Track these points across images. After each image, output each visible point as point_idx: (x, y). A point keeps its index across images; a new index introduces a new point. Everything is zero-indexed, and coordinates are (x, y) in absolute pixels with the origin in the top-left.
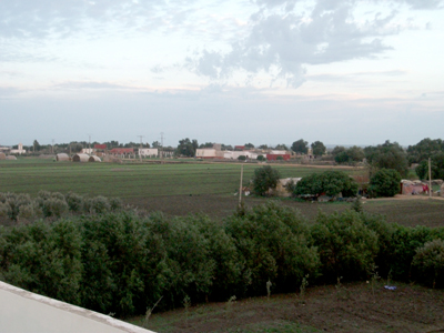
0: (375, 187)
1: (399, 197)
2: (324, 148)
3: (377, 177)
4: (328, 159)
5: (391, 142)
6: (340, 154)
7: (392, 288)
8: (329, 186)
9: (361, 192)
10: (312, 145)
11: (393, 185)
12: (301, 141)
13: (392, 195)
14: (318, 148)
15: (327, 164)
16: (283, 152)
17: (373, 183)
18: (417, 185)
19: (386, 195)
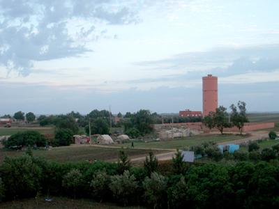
0: (57, 140)
1: (72, 146)
2: (34, 117)
3: (59, 134)
4: (35, 124)
5: (75, 112)
6: (43, 120)
7: (50, 200)
8: (28, 140)
9: (49, 144)
10: (27, 115)
11: (69, 138)
12: (20, 112)
13: (68, 145)
14: (31, 116)
15: (35, 126)
16: (8, 120)
17: (56, 138)
18: (83, 138)
19: (64, 145)
